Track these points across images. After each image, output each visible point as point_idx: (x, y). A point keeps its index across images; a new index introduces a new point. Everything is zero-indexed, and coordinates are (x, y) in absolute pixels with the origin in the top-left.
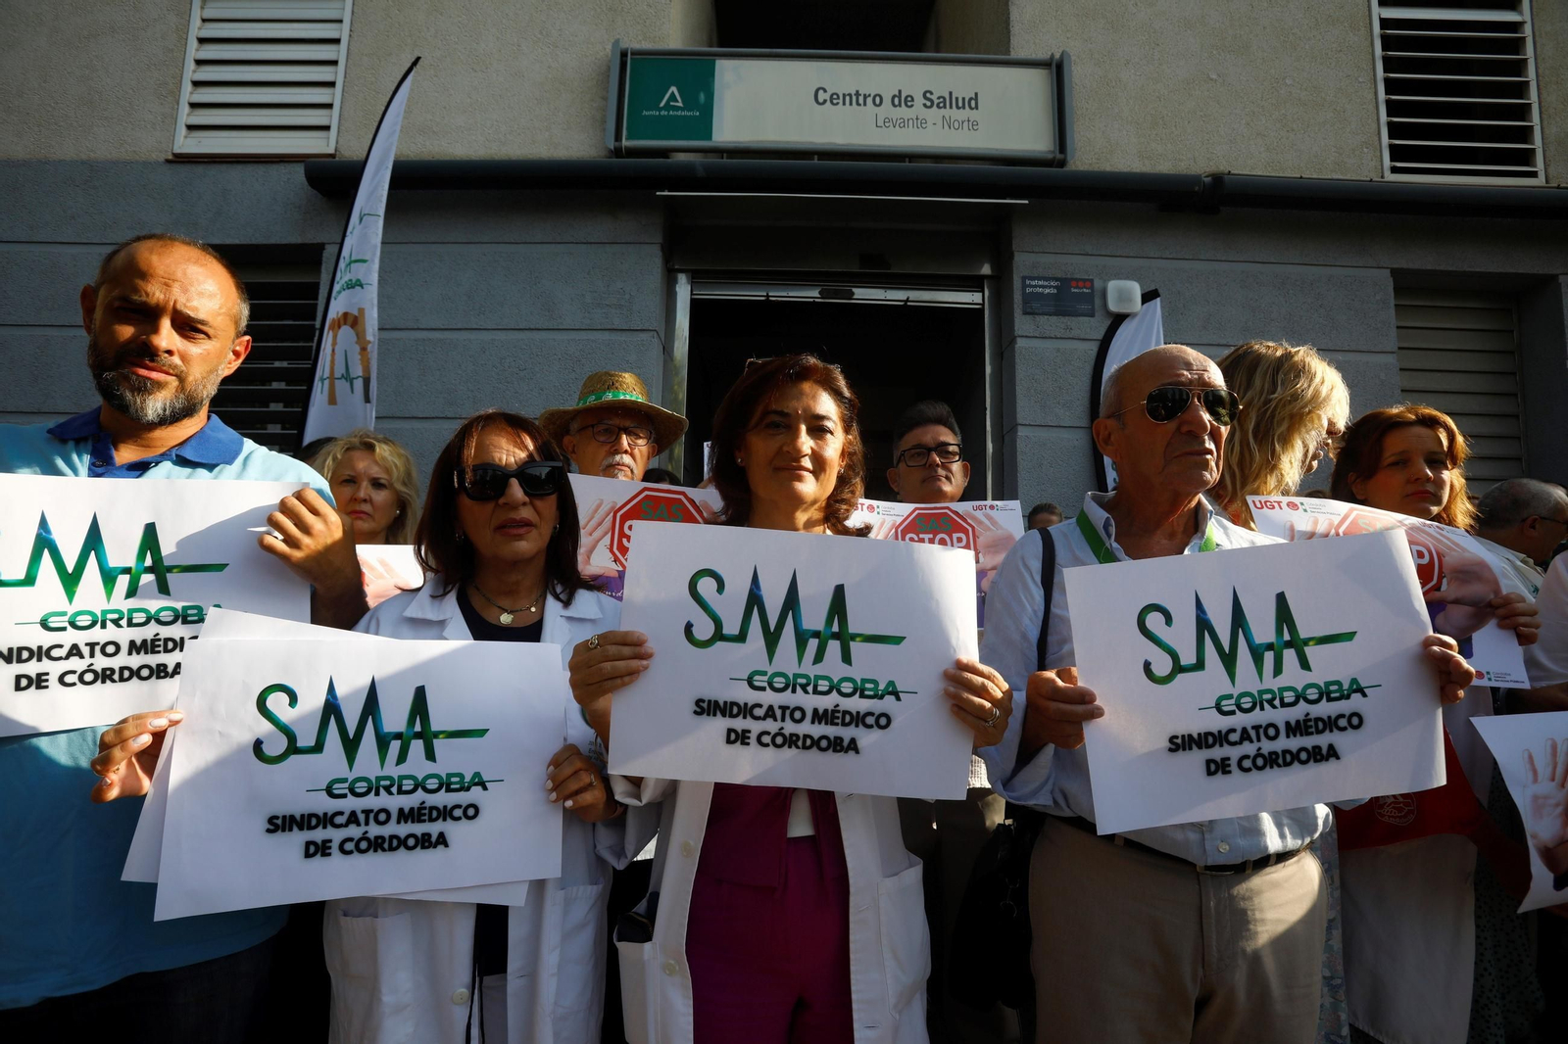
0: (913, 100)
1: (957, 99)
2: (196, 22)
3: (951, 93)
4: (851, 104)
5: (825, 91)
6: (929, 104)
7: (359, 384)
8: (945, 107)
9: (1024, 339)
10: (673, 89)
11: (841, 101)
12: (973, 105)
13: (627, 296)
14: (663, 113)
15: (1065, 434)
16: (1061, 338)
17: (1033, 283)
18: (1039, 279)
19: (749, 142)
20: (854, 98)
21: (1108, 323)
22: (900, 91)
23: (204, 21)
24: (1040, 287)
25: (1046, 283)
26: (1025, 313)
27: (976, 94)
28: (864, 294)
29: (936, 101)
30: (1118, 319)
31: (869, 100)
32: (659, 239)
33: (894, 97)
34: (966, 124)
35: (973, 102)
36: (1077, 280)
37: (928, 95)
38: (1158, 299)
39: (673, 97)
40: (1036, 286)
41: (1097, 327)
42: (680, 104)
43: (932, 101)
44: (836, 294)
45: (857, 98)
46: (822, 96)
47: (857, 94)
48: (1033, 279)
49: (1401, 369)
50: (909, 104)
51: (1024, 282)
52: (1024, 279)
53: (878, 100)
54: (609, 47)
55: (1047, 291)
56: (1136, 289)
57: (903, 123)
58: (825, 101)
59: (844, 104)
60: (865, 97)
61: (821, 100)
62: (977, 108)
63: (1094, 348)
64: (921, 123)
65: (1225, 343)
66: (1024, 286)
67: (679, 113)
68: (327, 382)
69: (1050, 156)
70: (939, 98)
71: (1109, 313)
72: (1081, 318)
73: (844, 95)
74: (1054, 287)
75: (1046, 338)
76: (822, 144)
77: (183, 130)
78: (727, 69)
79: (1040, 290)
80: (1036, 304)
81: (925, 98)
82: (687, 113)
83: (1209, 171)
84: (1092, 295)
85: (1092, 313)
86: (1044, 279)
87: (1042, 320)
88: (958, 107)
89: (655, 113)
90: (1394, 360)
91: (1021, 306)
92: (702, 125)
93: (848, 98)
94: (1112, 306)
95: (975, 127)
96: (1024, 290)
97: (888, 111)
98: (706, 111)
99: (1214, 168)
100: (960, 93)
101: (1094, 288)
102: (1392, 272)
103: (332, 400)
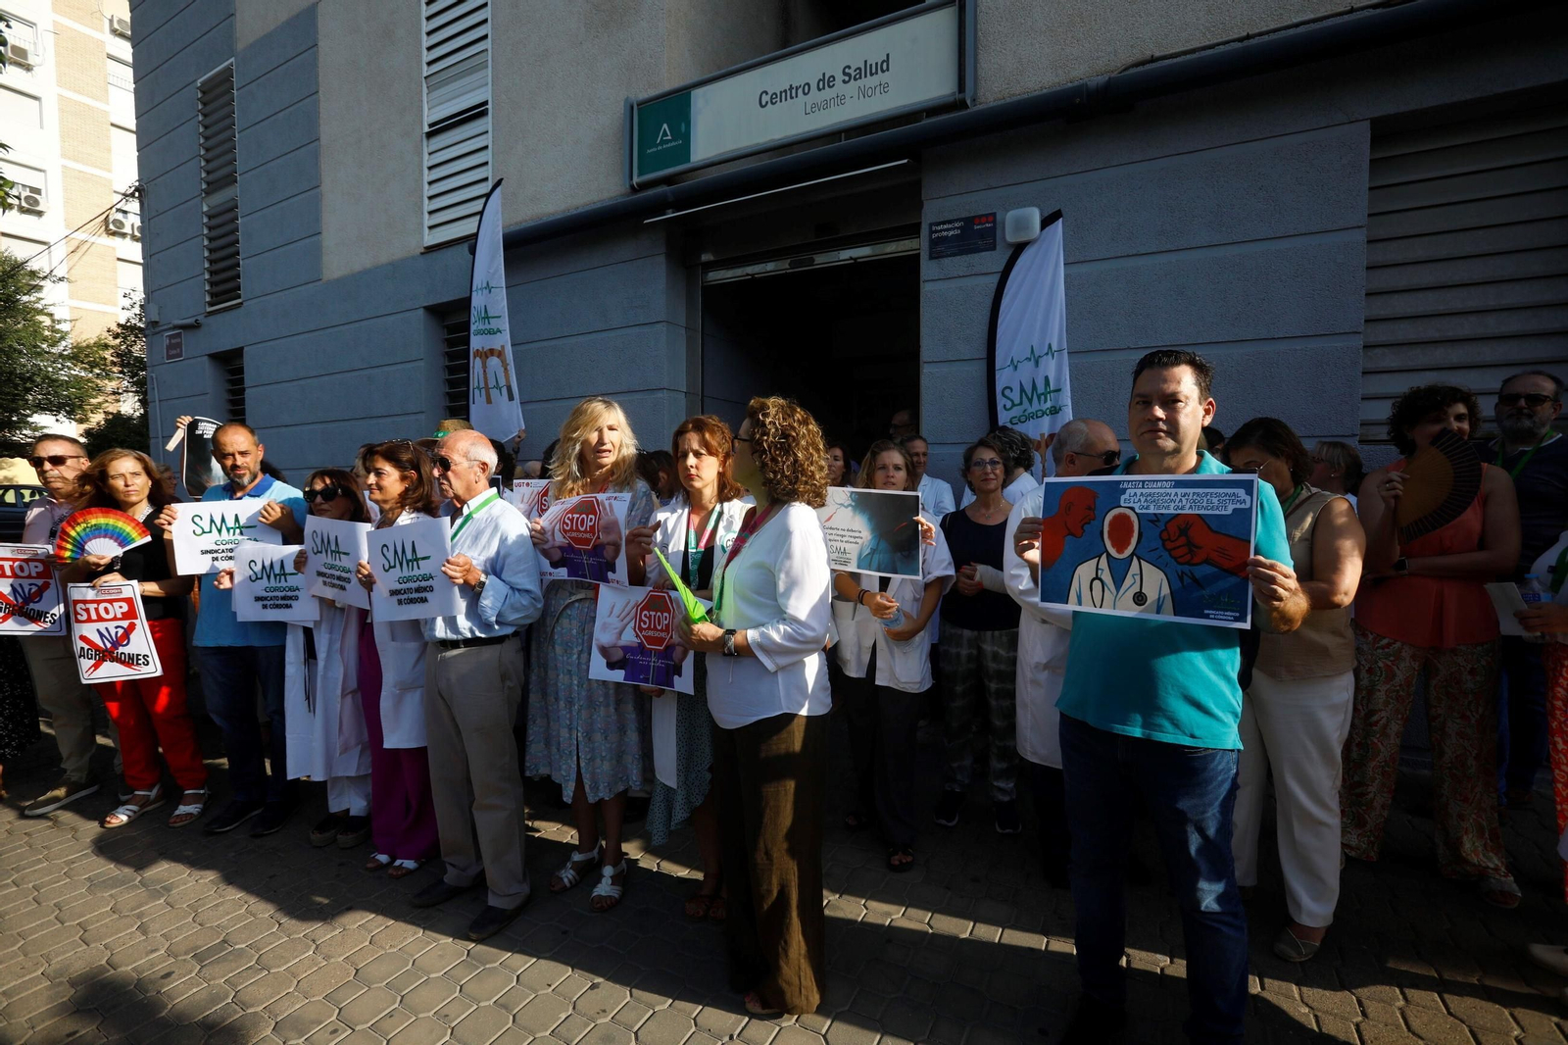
0: (834, 80)
1: (871, 65)
2: (426, 156)
3: (866, 62)
4: (786, 100)
5: (767, 93)
6: (847, 78)
7: (504, 390)
8: (860, 78)
9: (931, 284)
10: (665, 126)
11: (778, 99)
12: (884, 68)
13: (647, 298)
14: (660, 148)
15: (966, 367)
16: (964, 276)
17: (939, 228)
18: (944, 223)
19: (716, 156)
20: (788, 92)
21: (1009, 253)
22: (824, 74)
23: (430, 154)
24: (945, 230)
25: (950, 226)
26: (931, 257)
27: (888, 55)
28: (822, 260)
29: (853, 74)
30: (1019, 248)
31: (800, 91)
32: (663, 250)
33: (820, 80)
34: (878, 88)
35: (884, 65)
36: (980, 216)
37: (847, 70)
38: (1061, 219)
39: (665, 134)
40: (941, 231)
41: (995, 260)
42: (670, 138)
43: (849, 75)
44: (801, 263)
45: (790, 93)
46: (765, 98)
47: (791, 88)
48: (939, 224)
49: (1368, 242)
50: (831, 84)
51: (930, 228)
52: (931, 225)
53: (806, 89)
54: (622, 103)
55: (951, 233)
56: (1035, 216)
57: (826, 105)
58: (767, 103)
59: (781, 101)
60: (797, 89)
61: (764, 103)
62: (888, 69)
63: (995, 279)
64: (840, 99)
65: (1134, 252)
66: (932, 232)
67: (669, 145)
68: (483, 391)
69: (952, 99)
70: (855, 71)
71: (1011, 245)
72: (983, 253)
73: (781, 92)
74: (957, 228)
75: (950, 278)
76: (765, 143)
77: (426, 230)
78: (698, 97)
79: (945, 233)
80: (941, 248)
81: (844, 73)
82: (673, 144)
83: (1131, 60)
84: (993, 230)
85: (993, 247)
86: (950, 222)
87: (947, 261)
88: (872, 74)
89: (654, 149)
90: (1360, 236)
91: (928, 253)
92: (684, 151)
93: (784, 94)
94: (1011, 238)
95: (886, 90)
96: (930, 236)
97: (815, 96)
98: (686, 138)
99: (1138, 56)
100: (874, 58)
101: (994, 222)
102: (1372, 123)
103: (489, 401)
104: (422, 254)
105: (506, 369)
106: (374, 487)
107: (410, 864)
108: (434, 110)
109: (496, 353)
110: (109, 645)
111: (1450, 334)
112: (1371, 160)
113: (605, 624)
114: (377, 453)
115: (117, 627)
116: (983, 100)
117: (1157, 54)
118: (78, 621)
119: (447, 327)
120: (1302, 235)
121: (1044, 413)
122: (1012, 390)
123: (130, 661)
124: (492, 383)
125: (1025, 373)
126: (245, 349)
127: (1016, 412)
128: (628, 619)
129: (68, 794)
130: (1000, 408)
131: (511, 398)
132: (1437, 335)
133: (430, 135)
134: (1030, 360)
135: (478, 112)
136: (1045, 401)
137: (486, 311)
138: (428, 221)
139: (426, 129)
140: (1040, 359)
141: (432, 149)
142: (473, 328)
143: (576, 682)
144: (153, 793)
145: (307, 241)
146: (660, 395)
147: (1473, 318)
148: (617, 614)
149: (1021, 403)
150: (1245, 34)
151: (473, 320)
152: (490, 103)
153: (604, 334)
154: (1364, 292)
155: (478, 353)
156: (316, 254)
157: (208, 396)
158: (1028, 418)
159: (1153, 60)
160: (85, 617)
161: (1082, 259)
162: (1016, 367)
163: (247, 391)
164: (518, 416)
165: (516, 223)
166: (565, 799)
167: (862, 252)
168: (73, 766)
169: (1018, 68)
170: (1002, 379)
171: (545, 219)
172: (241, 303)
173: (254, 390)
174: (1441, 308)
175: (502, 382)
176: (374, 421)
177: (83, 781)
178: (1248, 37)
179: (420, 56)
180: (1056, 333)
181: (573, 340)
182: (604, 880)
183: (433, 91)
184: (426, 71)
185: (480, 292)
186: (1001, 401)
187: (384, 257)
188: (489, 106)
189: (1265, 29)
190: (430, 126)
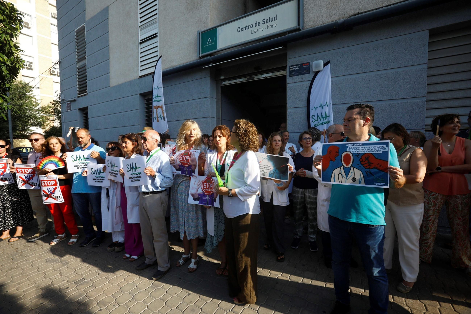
0: (260, 23)
1: (271, 18)
3: (270, 17)
4: (245, 30)
5: (240, 28)
6: (264, 23)
7: (162, 118)
8: (268, 22)
9: (290, 84)
10: (209, 39)
11: (243, 30)
12: (275, 19)
13: (204, 90)
14: (208, 45)
15: (301, 109)
16: (300, 82)
18: (294, 66)
19: (225, 47)
20: (246, 27)
21: (314, 74)
22: (257, 22)
23: (141, 49)
25: (295, 67)
27: (276, 15)
28: (257, 78)
30: (317, 73)
32: (209, 76)
33: (256, 24)
34: (273, 26)
36: (305, 63)
37: (264, 20)
38: (330, 64)
39: (209, 41)
40: (293, 68)
41: (310, 77)
42: (211, 42)
43: (264, 22)
44: (250, 79)
48: (292, 66)
49: (428, 68)
50: (259, 25)
51: (290, 67)
52: (290, 66)
53: (251, 26)
54: (197, 32)
55: (296, 69)
56: (322, 63)
57: (258, 31)
58: (240, 31)
59: (244, 30)
60: (249, 26)
61: (239, 31)
62: (276, 19)
63: (309, 83)
64: (262, 29)
65: (353, 73)
66: (290, 68)
68: (156, 118)
69: (296, 28)
70: (266, 20)
71: (314, 72)
72: (306, 75)
73: (244, 28)
74: (298, 67)
75: (295, 83)
76: (239, 43)
77: (140, 71)
78: (219, 29)
79: (294, 69)
80: (293, 73)
81: (263, 21)
82: (212, 44)
83: (351, 14)
84: (309, 67)
85: (309, 73)
86: (295, 65)
87: (294, 77)
88: (271, 21)
89: (206, 46)
90: (425, 67)
91: (289, 75)
92: (215, 46)
93: (245, 28)
94: (314, 70)
95: (276, 26)
96: (290, 70)
97: (254, 28)
98: (216, 42)
99: (354, 13)
100: (272, 16)
101: (309, 65)
102: (429, 31)
103: (158, 121)
104: (139, 78)
105: (163, 112)
106: (125, 147)
107: (135, 257)
108: (142, 36)
109: (160, 107)
110: (50, 193)
111: (455, 96)
112: (429, 42)
113: (193, 187)
114: (125, 137)
115: (52, 188)
116: (306, 28)
117: (360, 12)
118: (42, 186)
119: (146, 99)
120: (406, 66)
121: (325, 123)
122: (315, 116)
123: (55, 198)
124: (159, 116)
125: (319, 111)
126: (89, 107)
127: (316, 123)
128: (200, 185)
129: (40, 236)
130: (311, 121)
131: (164, 120)
132: (451, 97)
133: (141, 43)
134: (320, 107)
135: (154, 36)
136: (325, 119)
137: (157, 95)
138: (140, 68)
139: (140, 42)
140: (323, 107)
141: (141, 47)
142: (153, 100)
143: (184, 204)
144: (63, 235)
145: (106, 75)
146: (208, 119)
147: (463, 91)
148: (197, 184)
149: (318, 120)
150: (388, 4)
151: (153, 97)
152: (158, 33)
153: (192, 101)
154: (426, 84)
155: (155, 107)
156: (108, 79)
157: (78, 121)
158: (320, 125)
159: (358, 14)
160: (44, 185)
161: (336, 76)
162: (316, 109)
163: (89, 119)
164: (167, 125)
165: (166, 69)
166: (181, 239)
167: (269, 75)
168: (42, 227)
169: (316, 18)
170: (312, 113)
171: (174, 67)
172: (87, 94)
173: (91, 119)
174: (452, 88)
175: (162, 116)
176: (125, 127)
177: (44, 232)
178: (389, 5)
179: (138, 20)
180: (328, 99)
181: (182, 103)
182: (192, 263)
183: (142, 30)
184: (140, 24)
185: (155, 89)
186: (311, 120)
187: (128, 80)
188: (158, 34)
189: (394, 3)
190: (141, 40)
